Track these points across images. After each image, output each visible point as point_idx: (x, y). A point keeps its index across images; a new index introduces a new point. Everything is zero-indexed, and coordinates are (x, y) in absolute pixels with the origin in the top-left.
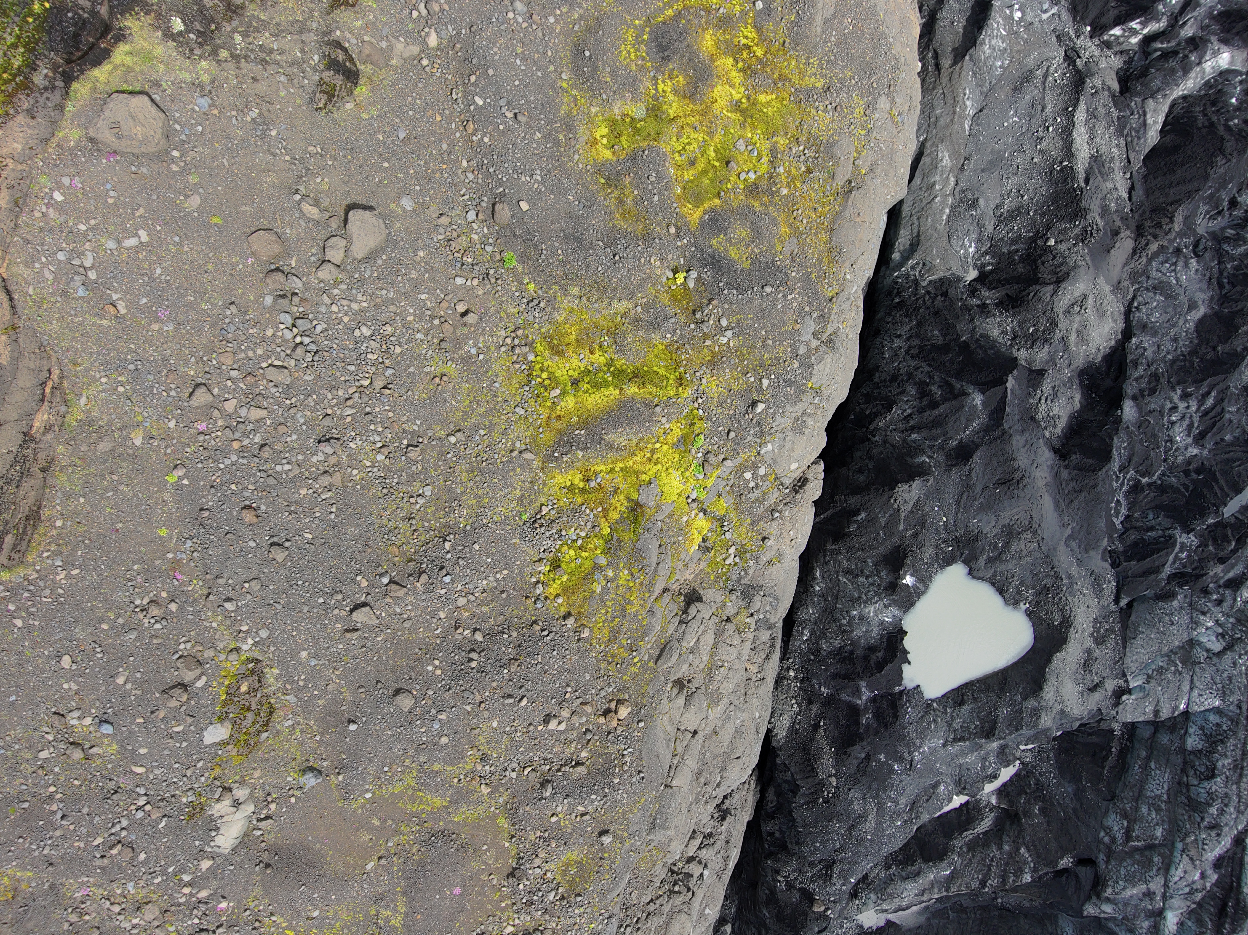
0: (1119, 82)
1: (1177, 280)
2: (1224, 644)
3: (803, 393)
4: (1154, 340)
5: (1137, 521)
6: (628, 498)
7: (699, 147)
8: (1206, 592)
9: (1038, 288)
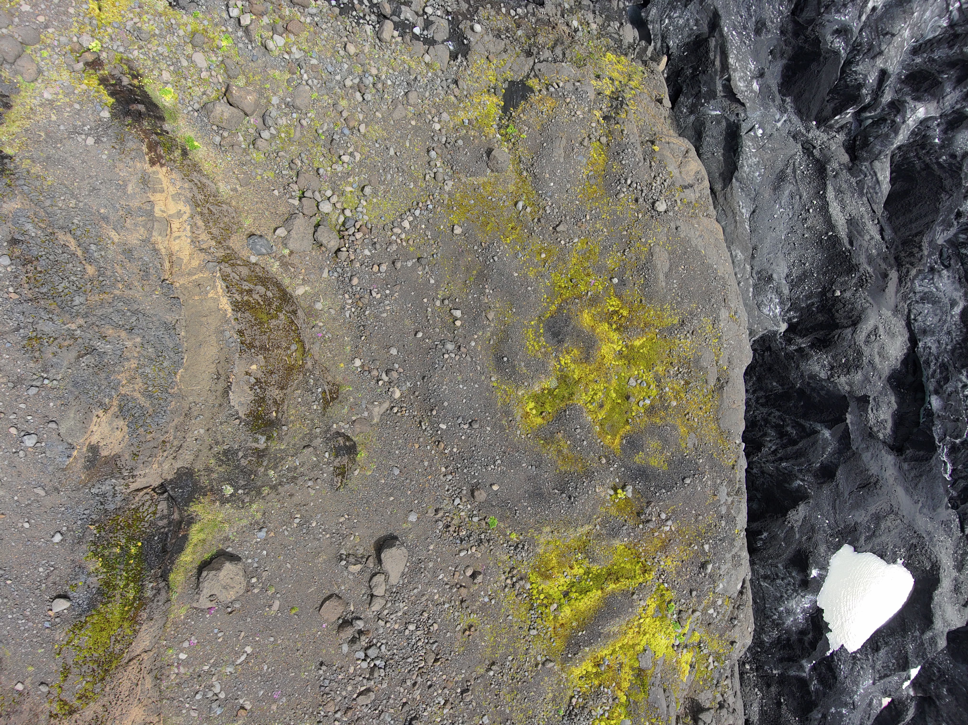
0: (847, 152)
1: (937, 288)
3: (734, 540)
4: (934, 338)
5: (961, 472)
6: (632, 668)
7: (603, 393)
9: (839, 331)
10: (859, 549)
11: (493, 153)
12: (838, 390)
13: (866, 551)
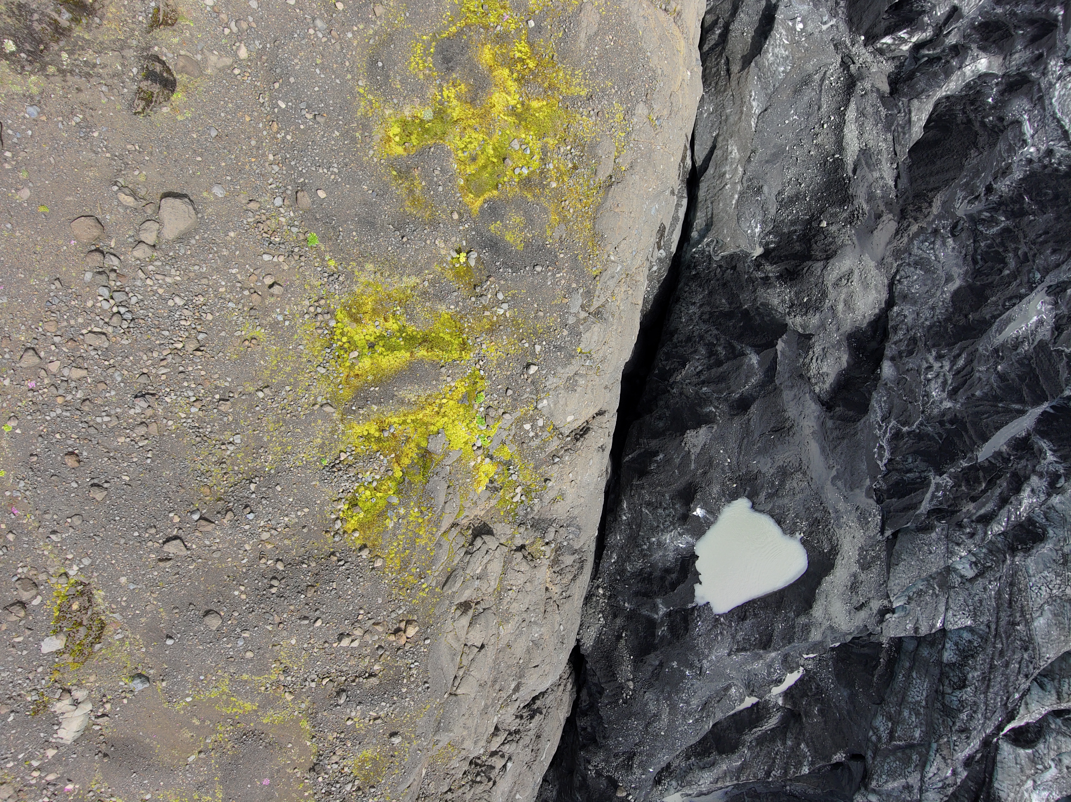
0: (890, 84)
1: (936, 256)
2: (976, 571)
3: (573, 357)
4: (914, 308)
5: (898, 463)
6: (418, 446)
7: (479, 145)
8: (960, 526)
9: (810, 263)
10: (756, 507)
12: (786, 323)
13: (763, 512)
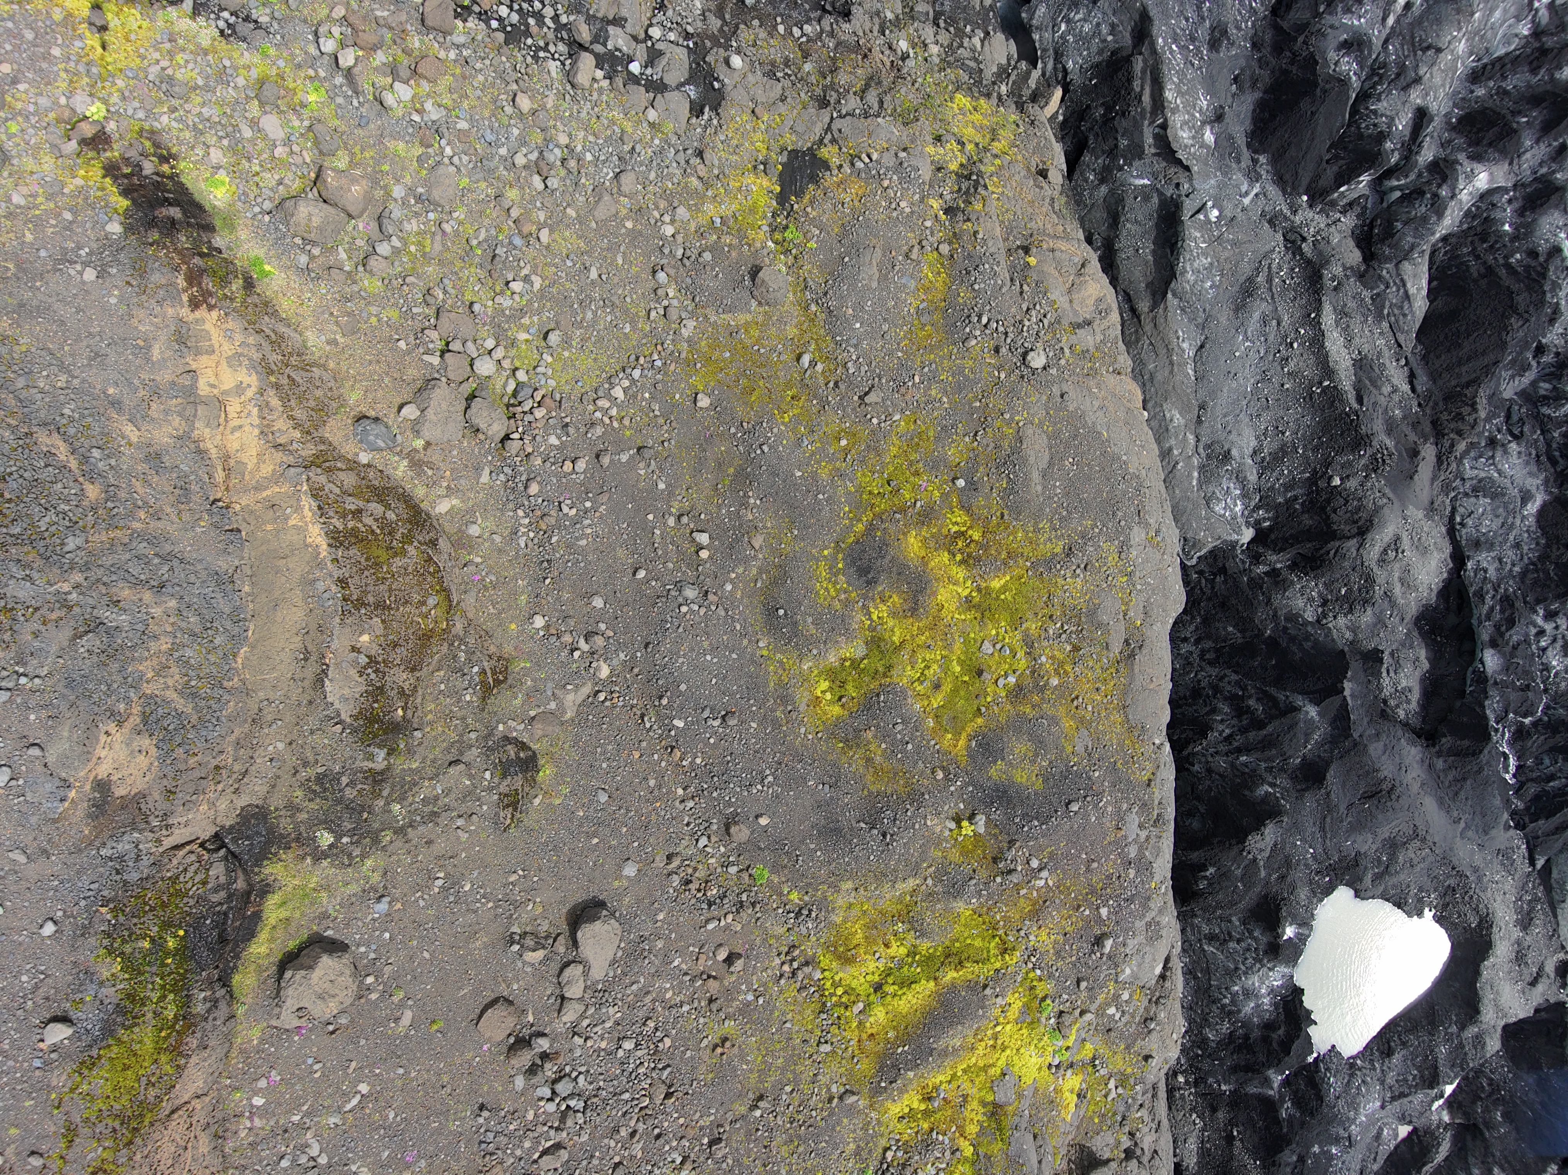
0: (1358, 246)
1: (1500, 472)
3: (1149, 898)
4: (1492, 554)
5: (1532, 770)
6: (983, 1102)
7: (940, 666)
9: (1337, 544)
10: (1362, 894)
11: (761, 274)
12: (1333, 640)
13: (1373, 898)
